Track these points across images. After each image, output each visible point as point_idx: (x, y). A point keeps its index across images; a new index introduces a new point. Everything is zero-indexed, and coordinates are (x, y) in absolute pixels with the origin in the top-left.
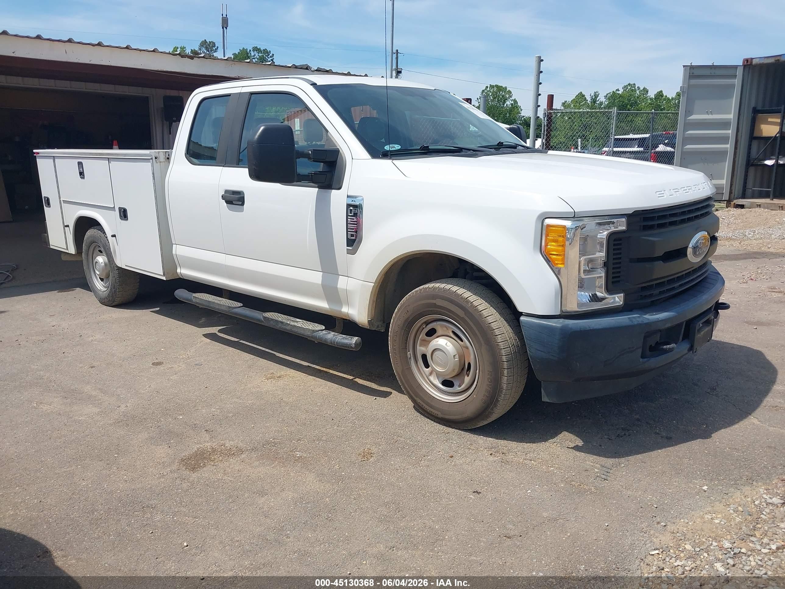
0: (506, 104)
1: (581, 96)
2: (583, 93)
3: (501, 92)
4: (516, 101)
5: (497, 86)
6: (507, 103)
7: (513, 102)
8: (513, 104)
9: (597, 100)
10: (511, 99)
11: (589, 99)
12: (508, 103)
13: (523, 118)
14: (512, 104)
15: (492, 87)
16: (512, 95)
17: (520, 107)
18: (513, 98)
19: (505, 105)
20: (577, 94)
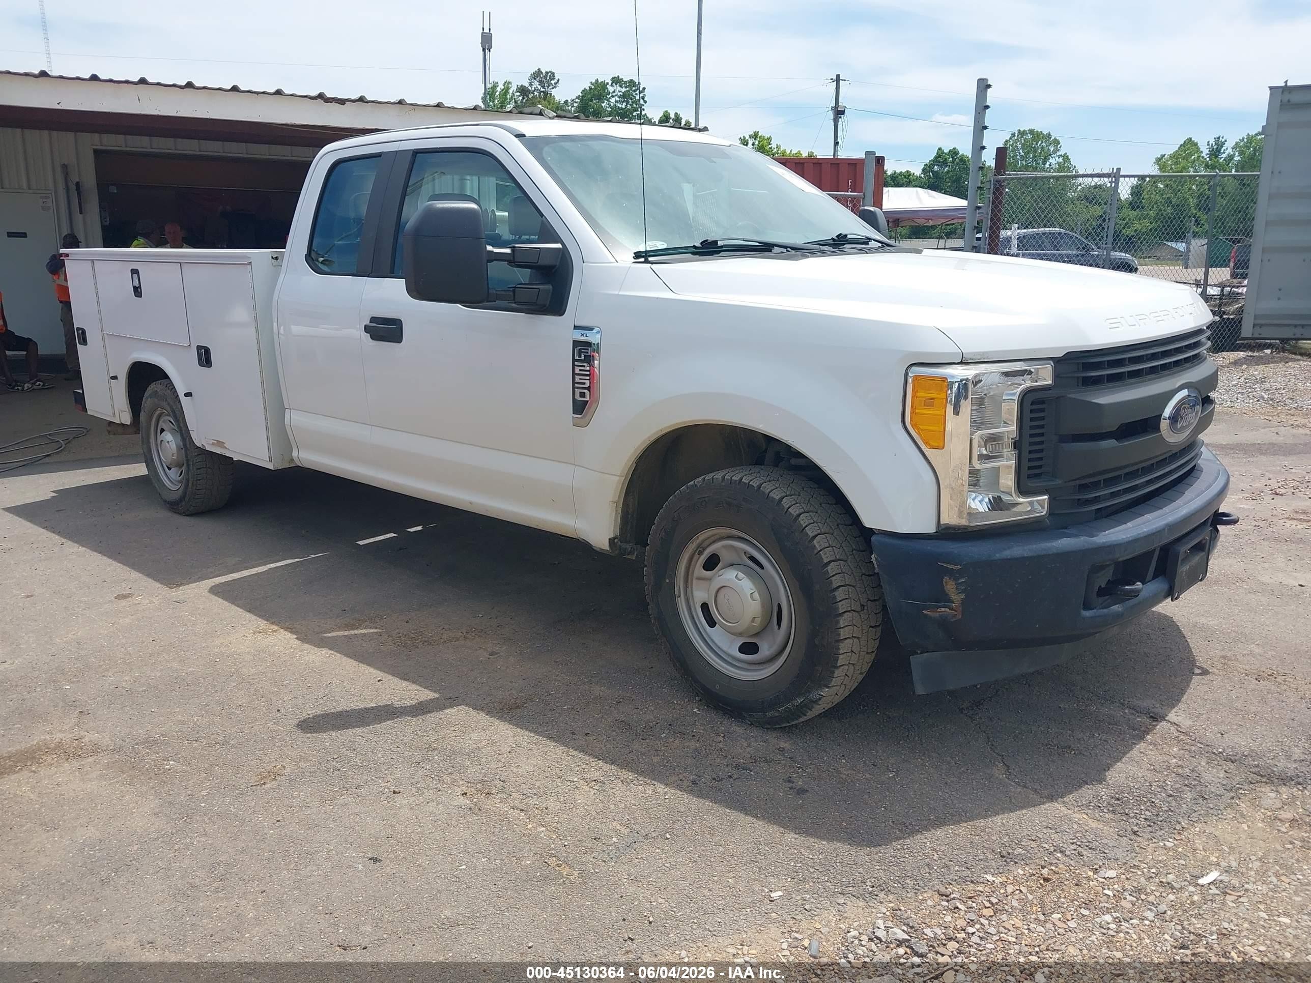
0: (1048, 163)
1: (1190, 145)
2: (1193, 139)
3: (1040, 142)
4: (1067, 157)
5: (1031, 131)
6: (1050, 161)
7: (1061, 160)
8: (1061, 162)
9: (1222, 151)
10: (1058, 153)
11: (1205, 151)
12: (1054, 161)
13: (1080, 187)
14: (1059, 163)
15: (1022, 133)
16: (1060, 147)
17: (1075, 167)
18: (1062, 152)
19: (1047, 165)
20: (1182, 143)
